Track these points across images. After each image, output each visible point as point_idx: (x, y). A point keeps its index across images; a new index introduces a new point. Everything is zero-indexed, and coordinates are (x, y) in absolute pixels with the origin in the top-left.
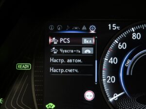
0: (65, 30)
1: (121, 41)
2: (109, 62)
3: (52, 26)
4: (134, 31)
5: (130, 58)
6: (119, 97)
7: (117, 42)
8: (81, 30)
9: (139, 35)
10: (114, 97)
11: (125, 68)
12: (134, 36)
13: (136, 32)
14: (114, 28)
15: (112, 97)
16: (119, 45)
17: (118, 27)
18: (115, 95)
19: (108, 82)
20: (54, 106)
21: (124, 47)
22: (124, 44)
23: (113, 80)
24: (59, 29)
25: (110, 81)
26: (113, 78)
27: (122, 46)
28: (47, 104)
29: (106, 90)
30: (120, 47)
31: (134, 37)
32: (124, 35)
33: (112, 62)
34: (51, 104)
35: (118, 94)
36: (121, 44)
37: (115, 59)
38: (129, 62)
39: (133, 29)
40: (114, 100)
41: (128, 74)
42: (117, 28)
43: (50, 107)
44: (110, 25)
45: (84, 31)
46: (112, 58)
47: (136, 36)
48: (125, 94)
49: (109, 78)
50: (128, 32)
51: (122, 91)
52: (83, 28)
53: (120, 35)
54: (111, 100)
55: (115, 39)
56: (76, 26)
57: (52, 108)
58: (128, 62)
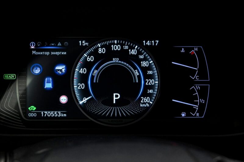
0: (44, 46)
1: (90, 55)
2: (80, 72)
3: (33, 43)
4: (100, 46)
5: (97, 68)
6: (87, 101)
7: (86, 56)
8: (57, 46)
9: (104, 50)
10: (84, 101)
11: (93, 77)
12: (100, 50)
13: (102, 47)
14: (84, 44)
15: (82, 100)
16: (88, 58)
17: (87, 43)
18: (85, 99)
19: (79, 88)
20: (35, 108)
21: (92, 60)
22: (92, 57)
23: (83, 87)
24: (39, 45)
25: (80, 87)
26: (83, 85)
27: (90, 59)
28: (30, 107)
29: (77, 94)
30: (89, 60)
31: (100, 52)
32: (92, 49)
33: (82, 72)
34: (33, 107)
35: (86, 98)
36: (90, 57)
37: (85, 70)
38: (96, 72)
39: (99, 44)
40: (83, 103)
41: (95, 81)
42: (86, 44)
43: (32, 109)
44: (80, 42)
45: (59, 46)
46: (82, 69)
47: (102, 50)
48: (92, 98)
49: (79, 85)
50: (95, 47)
51: (90, 95)
52: (58, 45)
53: (89, 50)
54: (81, 103)
55: (85, 53)
56: (52, 43)
57: (34, 109)
58: (95, 72)
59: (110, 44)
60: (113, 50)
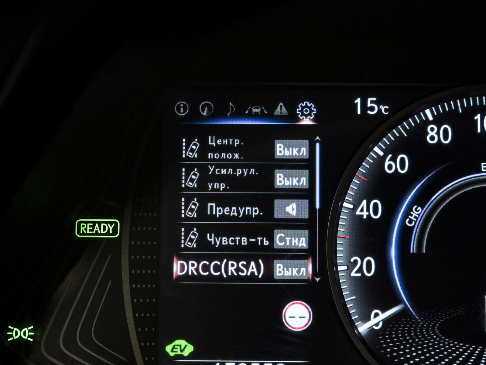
0: (225, 117)
1: (393, 150)
2: (358, 213)
3: (182, 103)
4: (431, 118)
5: (420, 200)
6: (386, 321)
7: (381, 154)
8: (270, 115)
9: (446, 131)
10: (373, 321)
11: (405, 232)
12: (431, 134)
13: (438, 121)
14: (372, 109)
15: (367, 319)
16: (387, 163)
17: (382, 108)
18: (376, 315)
19: (353, 274)
20: (190, 349)
21: (403, 168)
22: (402, 160)
23: (369, 270)
24: (205, 113)
25: (360, 270)
26: (369, 263)
27: (397, 166)
28: (171, 343)
29: (349, 298)
30: (390, 167)
31: (432, 138)
32: (401, 130)
33: (365, 214)
34: (182, 342)
35: (383, 311)
36: (394, 159)
37: (376, 205)
38: (417, 212)
39: (428, 112)
40: (371, 330)
41: (413, 249)
42: (380, 110)
43: (179, 352)
44: (358, 101)
45: (281, 117)
46: (364, 202)
47: (438, 133)
48: (404, 313)
49: (356, 261)
50: (415, 121)
51: (397, 301)
52: (278, 111)
53: (390, 131)
54: (363, 328)
55: (376, 144)
56: (256, 104)
58: (414, 214)
59: (471, 111)
60: (479, 131)
